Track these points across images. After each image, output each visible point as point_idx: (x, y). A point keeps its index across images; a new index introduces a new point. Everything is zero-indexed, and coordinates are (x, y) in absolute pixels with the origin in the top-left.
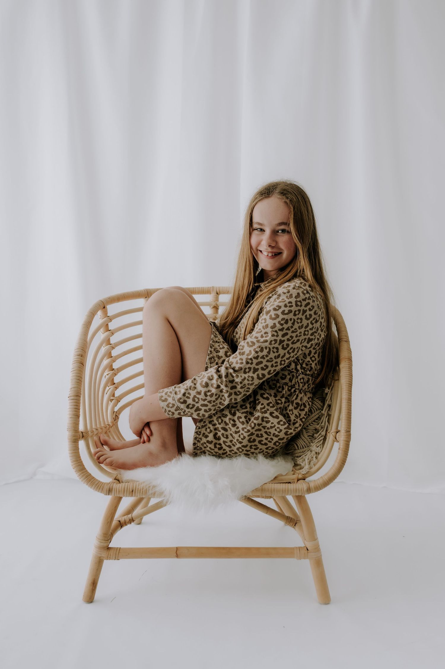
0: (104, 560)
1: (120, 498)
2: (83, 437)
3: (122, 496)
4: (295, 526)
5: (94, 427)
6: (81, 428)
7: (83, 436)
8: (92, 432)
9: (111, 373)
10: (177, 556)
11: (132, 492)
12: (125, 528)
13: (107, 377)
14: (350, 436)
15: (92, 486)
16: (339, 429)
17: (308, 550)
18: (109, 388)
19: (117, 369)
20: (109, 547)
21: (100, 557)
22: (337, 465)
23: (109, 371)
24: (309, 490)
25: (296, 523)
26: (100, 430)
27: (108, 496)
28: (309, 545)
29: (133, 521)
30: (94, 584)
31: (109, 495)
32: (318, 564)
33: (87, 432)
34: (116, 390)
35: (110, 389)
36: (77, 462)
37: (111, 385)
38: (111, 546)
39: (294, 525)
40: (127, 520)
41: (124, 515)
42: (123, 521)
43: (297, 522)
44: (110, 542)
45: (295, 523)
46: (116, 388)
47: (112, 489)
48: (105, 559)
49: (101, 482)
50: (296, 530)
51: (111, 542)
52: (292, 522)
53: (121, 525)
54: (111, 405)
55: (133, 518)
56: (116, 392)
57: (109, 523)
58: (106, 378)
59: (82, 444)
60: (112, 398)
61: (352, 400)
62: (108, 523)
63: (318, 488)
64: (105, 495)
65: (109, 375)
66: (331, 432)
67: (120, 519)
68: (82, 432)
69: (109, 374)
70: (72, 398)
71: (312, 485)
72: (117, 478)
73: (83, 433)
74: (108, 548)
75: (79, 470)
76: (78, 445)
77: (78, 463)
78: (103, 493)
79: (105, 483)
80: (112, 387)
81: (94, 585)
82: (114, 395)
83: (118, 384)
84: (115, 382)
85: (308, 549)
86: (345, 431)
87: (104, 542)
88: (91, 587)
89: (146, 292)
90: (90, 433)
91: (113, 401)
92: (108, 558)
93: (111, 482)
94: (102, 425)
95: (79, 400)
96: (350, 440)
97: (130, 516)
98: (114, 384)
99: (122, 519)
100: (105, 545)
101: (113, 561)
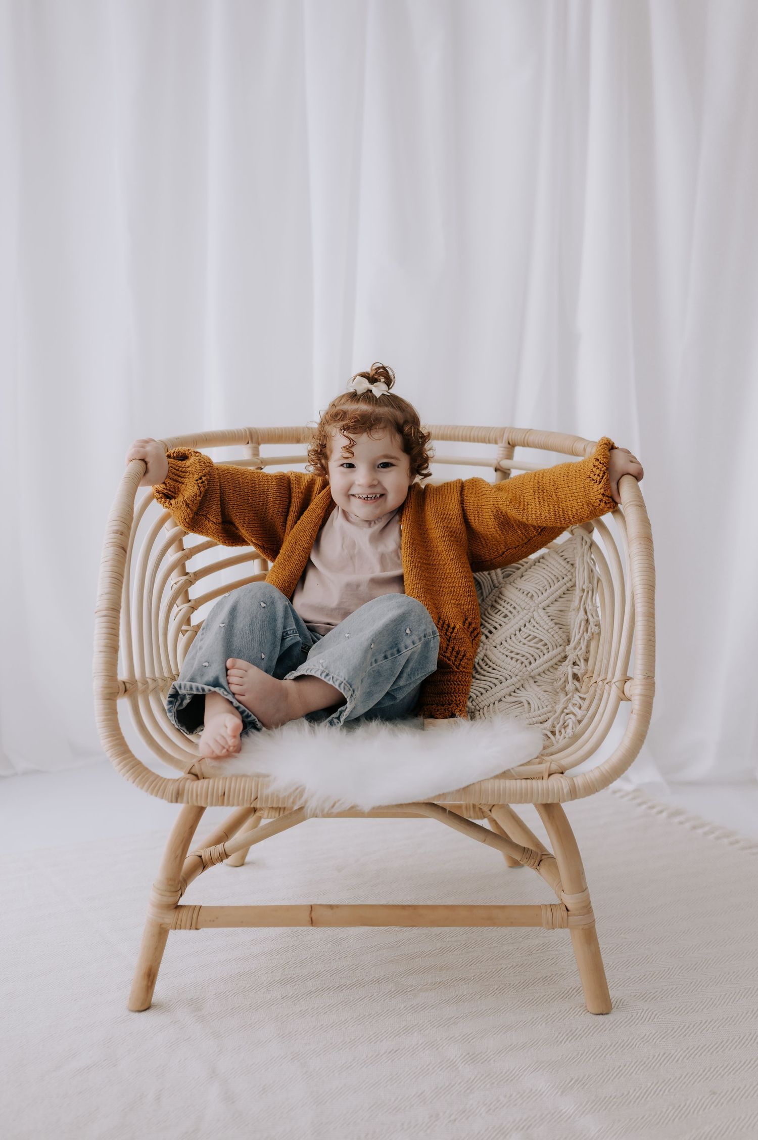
0: (169, 931)
1: (201, 810)
2: (126, 691)
3: (203, 805)
4: (539, 865)
5: (148, 674)
6: (123, 674)
7: (127, 689)
8: (145, 683)
9: (183, 580)
10: (312, 923)
11: (222, 797)
12: (211, 870)
13: (175, 587)
14: (654, 686)
15: (144, 785)
16: (629, 674)
17: (568, 910)
18: (179, 608)
19: (195, 574)
20: (180, 906)
21: (161, 925)
22: (627, 742)
23: (180, 577)
24: (574, 794)
25: (541, 860)
26: (161, 683)
27: (174, 805)
28: (570, 900)
29: (227, 856)
30: (150, 976)
31: (177, 802)
32: (590, 936)
33: (134, 682)
34: (192, 613)
35: (180, 610)
36: (115, 738)
37: (184, 603)
38: (181, 902)
39: (537, 863)
40: (215, 855)
41: (210, 846)
42: (207, 856)
43: (543, 858)
44: (181, 895)
45: (538, 860)
46: (193, 609)
47: (183, 790)
48: (171, 928)
49: (162, 778)
50: (540, 874)
51: (182, 897)
52: (533, 858)
53: (202, 864)
54: (183, 640)
55: (226, 851)
56: (192, 616)
57: (178, 859)
58: (173, 589)
59: (123, 704)
60: (184, 627)
61: (656, 616)
62: (177, 857)
63: (591, 789)
64: (169, 802)
65: (179, 584)
66: (614, 680)
67: (202, 853)
68: (124, 683)
69: (179, 581)
70: (104, 613)
71: (579, 781)
72: (193, 771)
73: (127, 685)
74: (177, 907)
75: (119, 755)
76: (116, 705)
77: (117, 739)
78: (166, 799)
79: (169, 780)
80: (186, 606)
81: (150, 978)
82: (188, 622)
83: (196, 601)
84: (190, 598)
85: (568, 908)
86: (644, 677)
87: (168, 894)
88: (145, 983)
89: (248, 433)
90: (140, 685)
91: (188, 634)
92: (178, 926)
93: (180, 778)
94: (166, 674)
95: (118, 618)
96: (654, 693)
97: (220, 846)
98: (190, 601)
99: (206, 854)
100: (171, 900)
101: (187, 931)
